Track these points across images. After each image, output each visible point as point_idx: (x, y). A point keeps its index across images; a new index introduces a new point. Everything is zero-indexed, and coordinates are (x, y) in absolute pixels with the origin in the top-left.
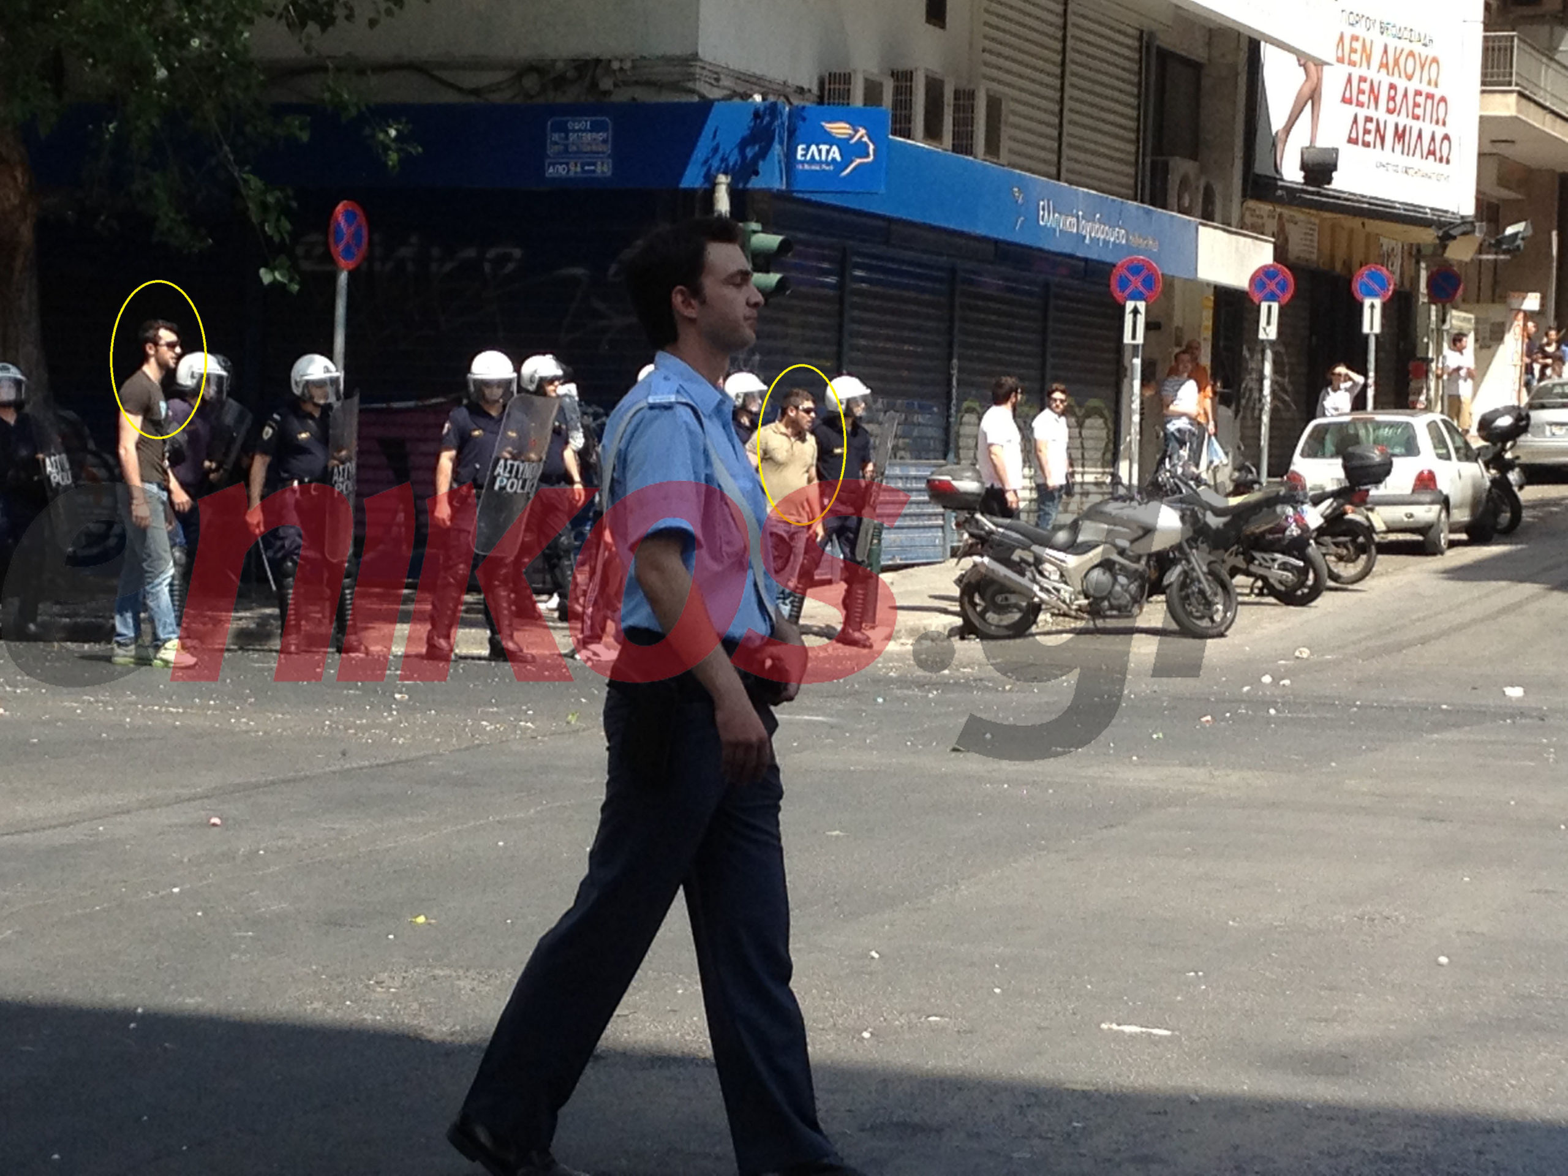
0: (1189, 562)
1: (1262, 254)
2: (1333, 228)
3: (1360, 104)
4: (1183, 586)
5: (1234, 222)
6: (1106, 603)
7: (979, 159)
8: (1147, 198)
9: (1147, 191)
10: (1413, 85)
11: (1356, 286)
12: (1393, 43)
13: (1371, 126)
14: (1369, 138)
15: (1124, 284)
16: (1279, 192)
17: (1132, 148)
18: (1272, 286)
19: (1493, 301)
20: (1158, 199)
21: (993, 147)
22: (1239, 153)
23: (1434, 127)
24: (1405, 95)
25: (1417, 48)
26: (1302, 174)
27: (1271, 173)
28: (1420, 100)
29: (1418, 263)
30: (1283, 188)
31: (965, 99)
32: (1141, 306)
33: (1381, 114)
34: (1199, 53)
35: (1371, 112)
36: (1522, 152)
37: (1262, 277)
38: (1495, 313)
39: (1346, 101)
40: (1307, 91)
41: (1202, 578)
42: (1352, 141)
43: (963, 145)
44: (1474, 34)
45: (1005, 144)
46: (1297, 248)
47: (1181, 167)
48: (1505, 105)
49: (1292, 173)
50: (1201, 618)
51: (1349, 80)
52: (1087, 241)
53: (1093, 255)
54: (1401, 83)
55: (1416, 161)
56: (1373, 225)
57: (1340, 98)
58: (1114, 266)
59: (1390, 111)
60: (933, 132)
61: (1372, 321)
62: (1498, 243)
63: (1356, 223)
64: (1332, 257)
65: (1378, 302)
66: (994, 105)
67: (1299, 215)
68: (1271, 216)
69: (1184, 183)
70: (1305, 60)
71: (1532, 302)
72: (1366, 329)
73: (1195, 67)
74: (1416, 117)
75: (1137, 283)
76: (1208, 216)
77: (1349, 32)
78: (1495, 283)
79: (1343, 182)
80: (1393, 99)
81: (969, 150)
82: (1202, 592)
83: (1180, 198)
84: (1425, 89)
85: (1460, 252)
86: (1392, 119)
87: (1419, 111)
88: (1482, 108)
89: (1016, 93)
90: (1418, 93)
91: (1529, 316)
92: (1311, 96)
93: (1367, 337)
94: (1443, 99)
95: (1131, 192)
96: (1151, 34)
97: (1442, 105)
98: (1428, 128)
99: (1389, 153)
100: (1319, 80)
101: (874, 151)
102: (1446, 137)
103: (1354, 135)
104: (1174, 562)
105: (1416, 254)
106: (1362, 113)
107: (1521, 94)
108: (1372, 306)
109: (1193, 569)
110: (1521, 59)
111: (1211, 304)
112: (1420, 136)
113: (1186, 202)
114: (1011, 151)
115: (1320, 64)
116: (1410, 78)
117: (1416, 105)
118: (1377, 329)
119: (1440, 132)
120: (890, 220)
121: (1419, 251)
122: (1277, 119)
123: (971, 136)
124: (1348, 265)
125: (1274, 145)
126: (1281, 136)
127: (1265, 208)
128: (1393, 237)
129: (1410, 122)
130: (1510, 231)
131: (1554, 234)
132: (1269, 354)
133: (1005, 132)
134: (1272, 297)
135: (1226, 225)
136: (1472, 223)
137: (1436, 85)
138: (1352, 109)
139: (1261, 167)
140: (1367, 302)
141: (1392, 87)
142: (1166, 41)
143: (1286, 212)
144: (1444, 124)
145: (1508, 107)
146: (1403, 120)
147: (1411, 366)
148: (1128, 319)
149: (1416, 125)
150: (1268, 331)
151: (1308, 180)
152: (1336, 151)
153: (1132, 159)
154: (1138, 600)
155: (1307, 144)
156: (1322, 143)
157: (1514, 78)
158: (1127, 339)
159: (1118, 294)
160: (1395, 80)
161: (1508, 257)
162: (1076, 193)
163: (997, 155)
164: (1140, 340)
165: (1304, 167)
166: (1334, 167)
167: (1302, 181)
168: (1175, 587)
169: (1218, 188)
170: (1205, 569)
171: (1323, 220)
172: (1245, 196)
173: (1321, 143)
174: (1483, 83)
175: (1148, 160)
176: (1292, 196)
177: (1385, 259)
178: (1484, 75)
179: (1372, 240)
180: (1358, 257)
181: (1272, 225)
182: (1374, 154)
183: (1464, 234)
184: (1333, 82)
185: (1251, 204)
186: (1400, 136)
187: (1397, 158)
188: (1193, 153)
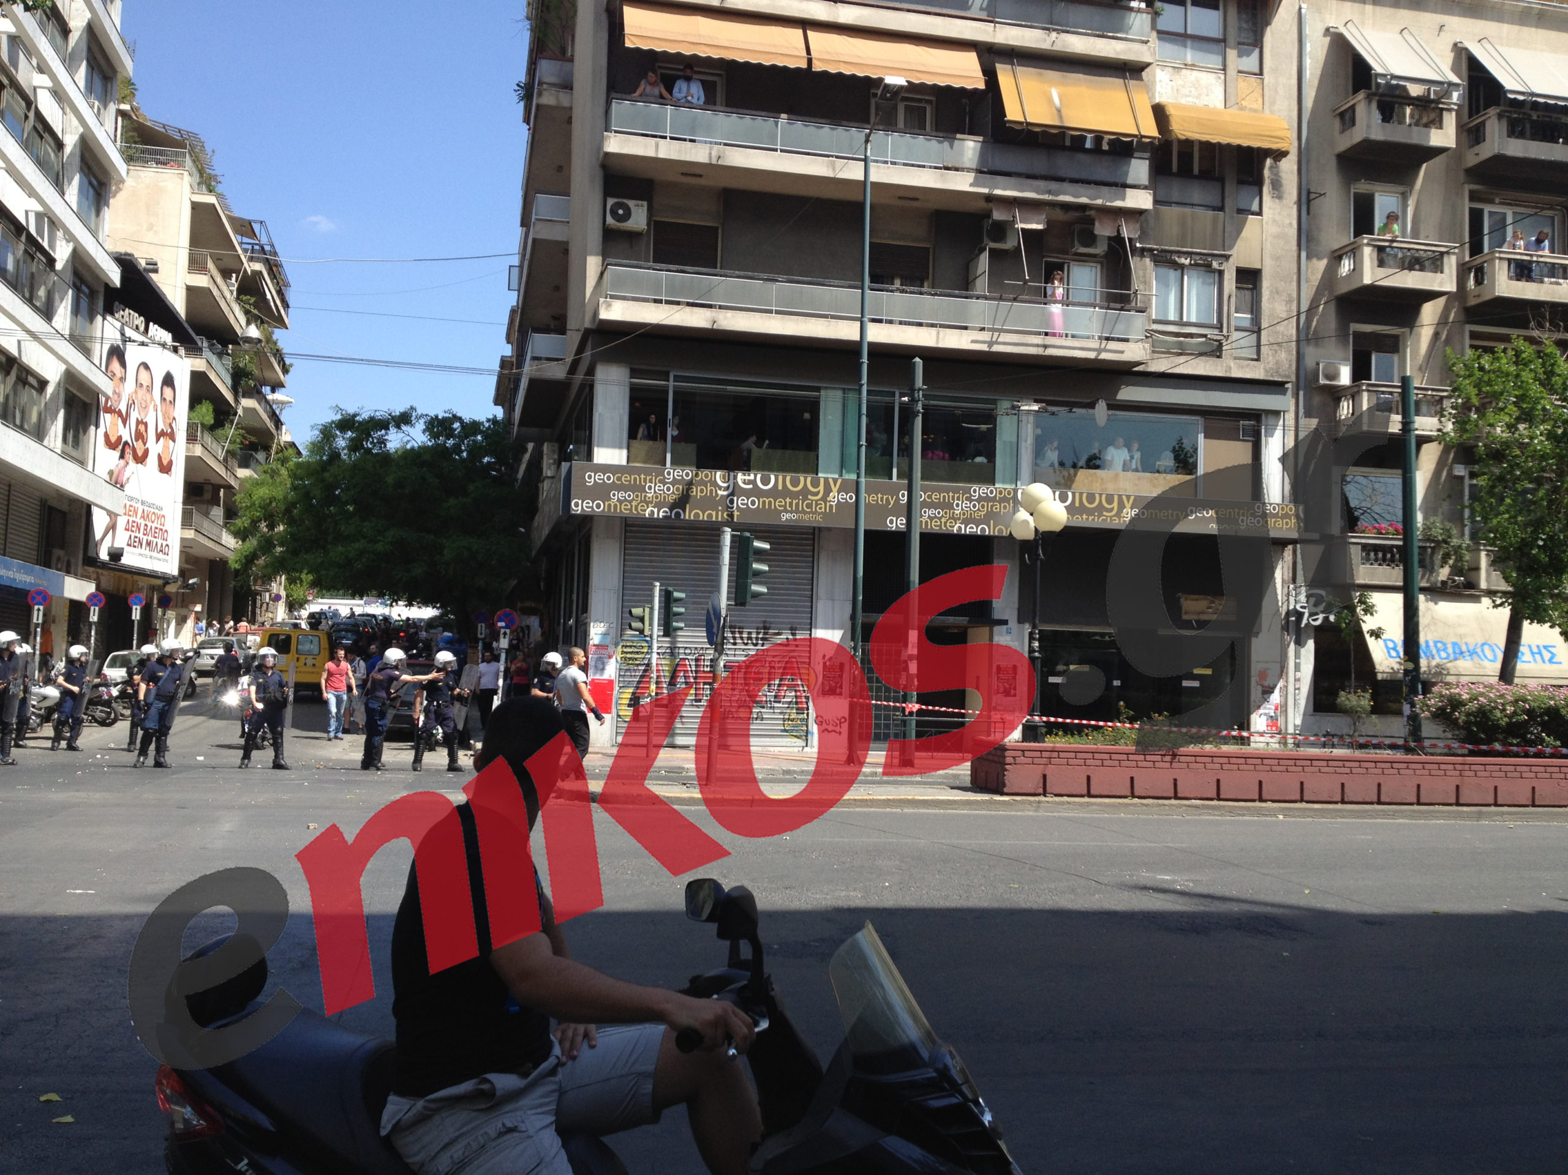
1: (91, 588)
2: (121, 578)
3: (132, 531)
5: (80, 574)
8: (43, 564)
9: (43, 562)
10: (154, 525)
11: (130, 601)
12: (146, 509)
13: (137, 540)
14: (136, 544)
15: (33, 598)
16: (99, 564)
17: (37, 545)
18: (95, 600)
19: (183, 608)
20: (47, 564)
22: (81, 547)
23: (162, 541)
24: (151, 528)
25: (156, 511)
26: (108, 557)
27: (96, 556)
28: (157, 530)
29: (154, 592)
30: (100, 562)
32: (41, 608)
33: (141, 535)
34: (65, 507)
35: (137, 534)
36: (195, 552)
37: (91, 597)
38: (183, 611)
39: (127, 530)
40: (110, 526)
42: (129, 545)
44: (179, 507)
46: (104, 584)
47: (57, 552)
48: (190, 534)
52: (18, 581)
53: (19, 586)
54: (149, 524)
55: (155, 554)
56: (136, 577)
58: (29, 591)
59: (144, 534)
61: (136, 614)
62: (186, 586)
63: (129, 576)
64: (118, 590)
65: (139, 608)
67: (105, 572)
68: (95, 573)
69: (59, 559)
70: (110, 513)
71: (198, 608)
72: (134, 618)
73: (64, 514)
74: (155, 537)
75: (39, 598)
76: (68, 572)
77: (128, 503)
78: (183, 600)
79: (125, 560)
80: (146, 530)
83: (57, 565)
84: (159, 526)
85: (171, 589)
86: (145, 538)
87: (156, 535)
88: (181, 535)
90: (156, 528)
91: (196, 613)
92: (112, 527)
93: (134, 621)
94: (166, 531)
95: (36, 562)
96: (46, 501)
97: (166, 533)
98: (160, 542)
99: (145, 551)
100: (116, 521)
102: (167, 545)
103: (129, 543)
105: (152, 588)
107: (196, 530)
108: (136, 609)
110: (196, 517)
111: (69, 607)
112: (156, 544)
113: (59, 567)
115: (116, 515)
116: (153, 522)
117: (155, 533)
118: (138, 618)
119: (165, 543)
124: (125, 591)
125: (97, 545)
126: (100, 542)
127: (91, 569)
128: (143, 582)
129: (152, 539)
130: (191, 581)
131: (208, 582)
132: (94, 627)
134: (96, 605)
135: (76, 575)
136: (176, 578)
137: (163, 525)
138: (129, 533)
139: (91, 554)
140: (134, 607)
141: (146, 525)
142: (51, 503)
143: (100, 571)
144: (166, 540)
146: (150, 538)
147: (151, 629)
148: (36, 613)
149: (155, 540)
150: (94, 618)
151: (111, 559)
152: (122, 548)
153: (37, 549)
155: (110, 546)
157: (194, 525)
158: (35, 621)
159: (31, 603)
160: (147, 522)
161: (190, 591)
162: (13, 562)
164: (40, 621)
165: (109, 554)
166: (122, 555)
167: (108, 559)
169: (73, 560)
171: (116, 575)
172: (84, 565)
173: (116, 545)
174: (182, 525)
175: (43, 549)
176: (104, 565)
177: (140, 590)
178: (182, 522)
179: (135, 583)
180: (129, 588)
181: (94, 576)
182: (137, 551)
183: (173, 582)
184: (121, 522)
185: (87, 568)
186: (149, 544)
187: (147, 552)
188: (62, 547)
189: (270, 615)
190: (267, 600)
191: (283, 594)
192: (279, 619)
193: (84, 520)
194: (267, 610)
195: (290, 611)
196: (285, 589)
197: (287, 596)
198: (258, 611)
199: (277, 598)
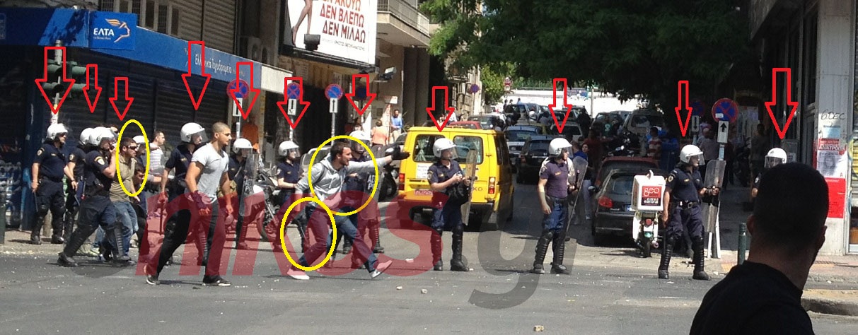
2: (314, 68)
3: (328, 17)
4: (265, 219)
5: (275, 64)
7: (169, 35)
8: (238, 54)
9: (238, 52)
10: (350, 10)
11: (326, 93)
13: (333, 26)
14: (332, 31)
16: (295, 53)
17: (232, 32)
18: (293, 92)
19: (377, 99)
20: (243, 54)
21: (175, 31)
22: (277, 35)
23: (358, 27)
24: (347, 13)
26: (305, 45)
27: (292, 44)
28: (353, 16)
29: (349, 83)
31: (163, 9)
32: (240, 100)
33: (336, 21)
35: (332, 20)
36: (389, 39)
37: (288, 88)
38: (379, 104)
39: (322, 15)
40: (306, 11)
42: (324, 32)
43: (162, 29)
45: (180, 29)
46: (299, 74)
47: (254, 41)
48: (386, 19)
49: (300, 44)
51: (323, 7)
52: (216, 71)
53: (218, 78)
54: (345, 9)
55: (351, 41)
56: (332, 67)
57: (319, 14)
58: (228, 83)
59: (340, 20)
60: (149, 23)
61: (334, 108)
62: (384, 77)
63: (325, 66)
64: (314, 81)
65: (336, 100)
66: (175, 13)
67: (301, 62)
68: (289, 62)
69: (255, 47)
71: (394, 100)
72: (331, 111)
74: (351, 23)
76: (264, 62)
78: (378, 92)
79: (322, 49)
80: (342, 15)
81: (165, 32)
83: (253, 55)
84: (355, 11)
86: (341, 23)
87: (352, 21)
88: (378, 19)
89: (184, 7)
90: (352, 13)
92: (307, 13)
93: (332, 114)
94: (362, 16)
95: (231, 51)
97: (362, 18)
98: (356, 28)
99: (340, 38)
100: (311, 6)
101: (130, 32)
102: (363, 32)
103: (325, 30)
105: (348, 79)
106: (329, 21)
107: (391, 15)
108: (334, 101)
109: (269, 213)
111: (264, 99)
112: (352, 31)
113: (256, 55)
114: (183, 33)
116: (348, 7)
117: (351, 18)
118: (336, 111)
119: (360, 30)
120: (129, 61)
123: (165, 25)
124: (320, 83)
125: (293, 32)
126: (295, 29)
127: (286, 59)
128: (339, 72)
129: (348, 25)
130: (387, 71)
131: (402, 72)
132: (292, 121)
133: (181, 24)
134: (292, 97)
135: (272, 65)
136: (374, 68)
137: (359, 10)
138: (325, 19)
139: (287, 41)
140: (332, 100)
141: (341, 10)
143: (295, 60)
144: (362, 26)
146: (346, 24)
148: (234, 105)
149: (351, 26)
150: (292, 111)
151: (307, 48)
152: (320, 36)
153: (232, 36)
155: (306, 33)
156: (313, 32)
157: (388, 8)
158: (234, 114)
159: (229, 95)
160: (342, 7)
161: (386, 81)
162: (211, 50)
163: (177, 35)
164: (240, 116)
165: (306, 42)
166: (319, 43)
167: (304, 48)
169: (268, 49)
171: (310, 64)
172: (280, 53)
174: (378, 10)
175: (239, 37)
176: (300, 54)
177: (335, 81)
178: (378, 6)
179: (331, 73)
180: (324, 79)
181: (290, 66)
182: (334, 38)
183: (371, 72)
184: (316, 7)
185: (282, 57)
186: (344, 30)
187: (343, 39)
188: (258, 34)
189: (467, 108)
190: (464, 92)
191: (480, 84)
192: (476, 113)
193: (279, 6)
194: (463, 103)
195: (486, 103)
196: (481, 80)
197: (483, 86)
198: (454, 103)
199: (474, 89)
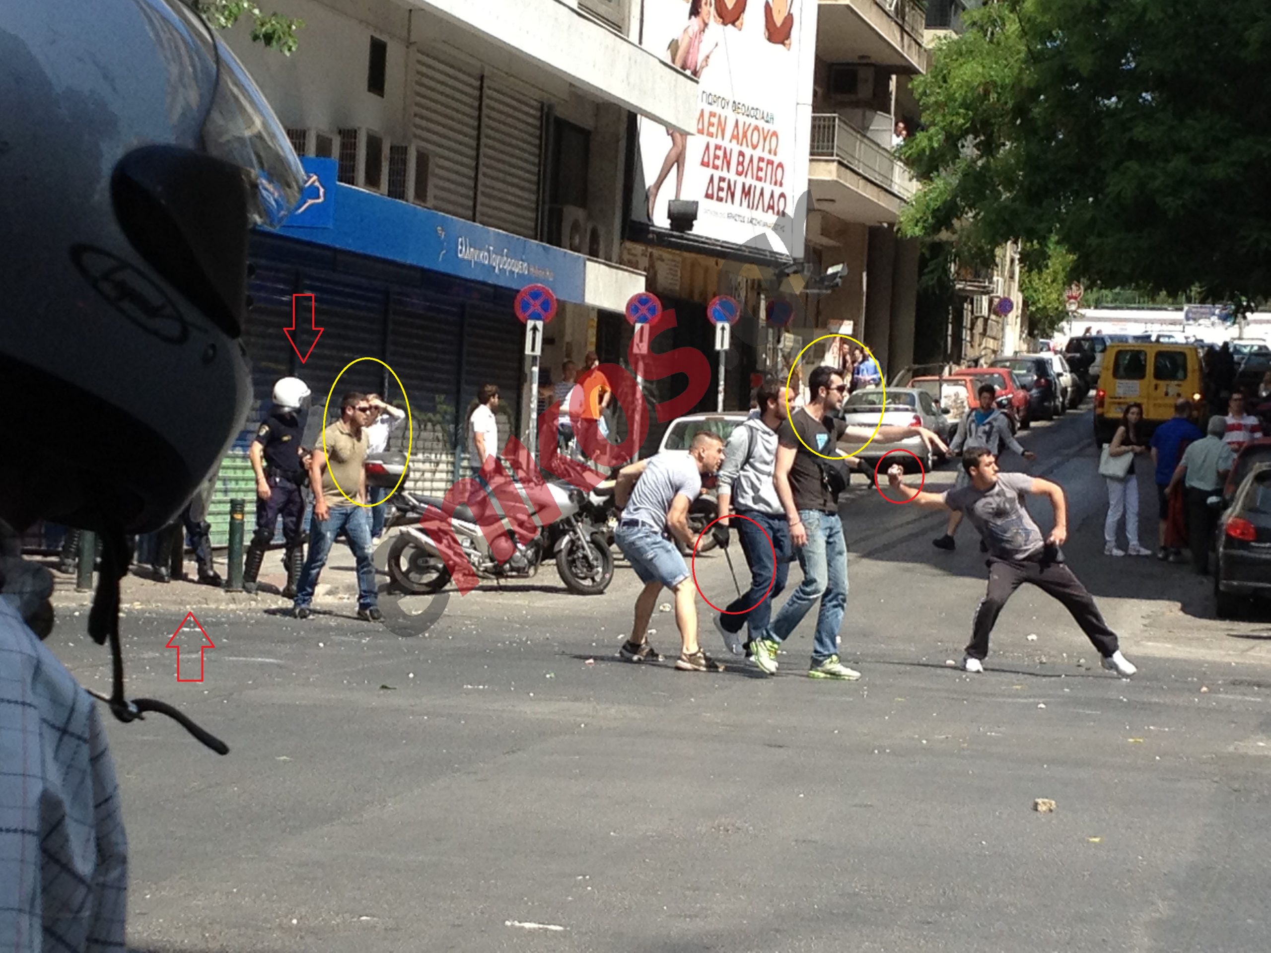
0: (575, 533)
1: (637, 285)
2: (693, 265)
3: (715, 167)
4: (571, 552)
5: (615, 257)
6: (508, 566)
7: (410, 203)
8: (545, 238)
9: (545, 234)
10: (757, 153)
11: (710, 312)
12: (742, 119)
13: (724, 185)
14: (723, 194)
15: (525, 306)
16: (651, 236)
17: (533, 197)
18: (644, 310)
19: (817, 327)
20: (554, 238)
21: (421, 194)
22: (619, 203)
23: (773, 187)
24: (751, 160)
25: (761, 124)
26: (669, 221)
27: (645, 220)
28: (763, 165)
29: (759, 294)
30: (653, 232)
31: (399, 152)
32: (540, 324)
33: (732, 176)
34: (588, 123)
35: (724, 174)
36: (840, 209)
37: (637, 303)
38: (818, 335)
39: (704, 164)
40: (673, 156)
41: (586, 546)
42: (707, 196)
43: (396, 190)
44: (806, 114)
45: (431, 192)
46: (664, 279)
47: (573, 213)
48: (828, 172)
49: (661, 220)
50: (584, 578)
51: (708, 147)
52: (497, 270)
53: (501, 283)
54: (748, 152)
55: (758, 214)
56: (723, 263)
57: (700, 160)
58: (518, 291)
59: (739, 174)
60: (372, 180)
61: (722, 341)
62: (821, 280)
63: (711, 261)
64: (689, 289)
65: (727, 326)
66: (423, 160)
67: (666, 254)
68: (644, 255)
69: (575, 227)
70: (672, 131)
71: (847, 328)
72: (718, 347)
73: (585, 134)
74: (759, 179)
75: (536, 306)
76: (593, 253)
77: (708, 109)
78: (818, 313)
79: (702, 228)
80: (742, 164)
81: (402, 196)
82: (585, 557)
83: (571, 238)
84: (767, 156)
85: (792, 287)
86: (740, 180)
87: (761, 174)
88: (810, 173)
89: (439, 150)
90: (761, 159)
91: (844, 339)
92: (677, 160)
93: (718, 352)
94: (780, 165)
95: (531, 233)
96: (551, 107)
97: (780, 170)
98: (768, 188)
99: (738, 208)
100: (684, 148)
101: (325, 193)
102: (782, 195)
103: (710, 192)
104: (564, 533)
105: (757, 287)
106: (717, 174)
107: (840, 163)
108: (723, 329)
109: (579, 539)
110: (841, 135)
111: (595, 324)
112: (762, 194)
113: (577, 241)
114: (435, 197)
115: (685, 134)
116: (754, 147)
117: (760, 169)
118: (726, 346)
119: (778, 191)
120: (335, 250)
121: (759, 285)
122: (650, 179)
123: (403, 184)
124: (704, 295)
125: (648, 197)
126: (653, 190)
127: (639, 248)
128: (739, 274)
129: (754, 182)
130: (830, 271)
131: (864, 274)
133: (432, 182)
134: (643, 320)
135: (608, 261)
136: (802, 263)
137: (775, 154)
138: (709, 171)
139: (637, 215)
140: (719, 325)
141: (741, 154)
142: (561, 112)
143: (656, 252)
144: (781, 185)
145: (830, 172)
146: (749, 181)
147: (752, 376)
148: (529, 335)
149: (759, 185)
151: (674, 226)
152: (697, 203)
153: (534, 206)
154: (534, 562)
155: (673, 198)
156: (685, 197)
157: (835, 151)
158: (528, 351)
159: (520, 315)
160: (744, 149)
161: (829, 292)
162: (488, 232)
163: (424, 201)
164: (538, 352)
165: (670, 216)
166: (694, 217)
167: (668, 227)
168: (564, 554)
169: (602, 231)
170: (588, 538)
171: (684, 260)
172: (623, 237)
174: (812, 154)
175: (547, 207)
176: (661, 239)
178: (812, 147)
179: (723, 275)
180: (712, 288)
181: (644, 262)
182: (725, 207)
183: (795, 272)
184: (695, 148)
185: (628, 244)
186: (746, 192)
187: (744, 211)
188: (583, 201)
189: (991, 344)
190: (985, 312)
191: (1017, 298)
192: (1008, 352)
193: (623, 144)
194: (984, 334)
195: (1031, 334)
196: (1021, 289)
197: (1025, 304)
198: (966, 335)
199: (1004, 307)
